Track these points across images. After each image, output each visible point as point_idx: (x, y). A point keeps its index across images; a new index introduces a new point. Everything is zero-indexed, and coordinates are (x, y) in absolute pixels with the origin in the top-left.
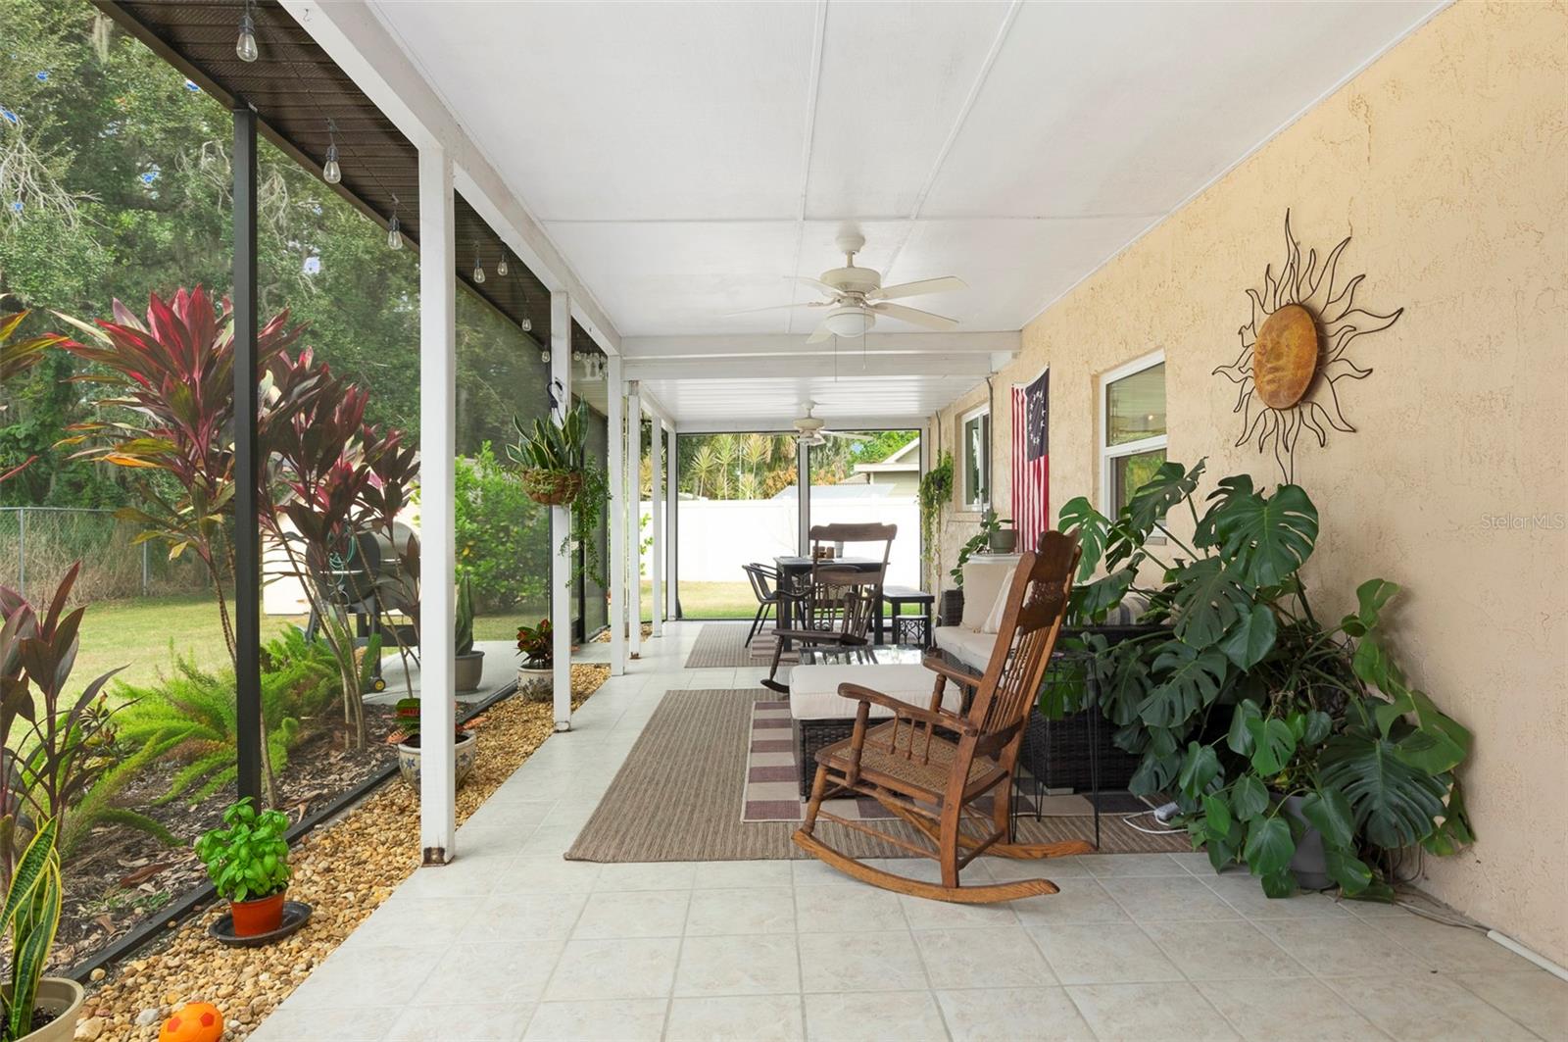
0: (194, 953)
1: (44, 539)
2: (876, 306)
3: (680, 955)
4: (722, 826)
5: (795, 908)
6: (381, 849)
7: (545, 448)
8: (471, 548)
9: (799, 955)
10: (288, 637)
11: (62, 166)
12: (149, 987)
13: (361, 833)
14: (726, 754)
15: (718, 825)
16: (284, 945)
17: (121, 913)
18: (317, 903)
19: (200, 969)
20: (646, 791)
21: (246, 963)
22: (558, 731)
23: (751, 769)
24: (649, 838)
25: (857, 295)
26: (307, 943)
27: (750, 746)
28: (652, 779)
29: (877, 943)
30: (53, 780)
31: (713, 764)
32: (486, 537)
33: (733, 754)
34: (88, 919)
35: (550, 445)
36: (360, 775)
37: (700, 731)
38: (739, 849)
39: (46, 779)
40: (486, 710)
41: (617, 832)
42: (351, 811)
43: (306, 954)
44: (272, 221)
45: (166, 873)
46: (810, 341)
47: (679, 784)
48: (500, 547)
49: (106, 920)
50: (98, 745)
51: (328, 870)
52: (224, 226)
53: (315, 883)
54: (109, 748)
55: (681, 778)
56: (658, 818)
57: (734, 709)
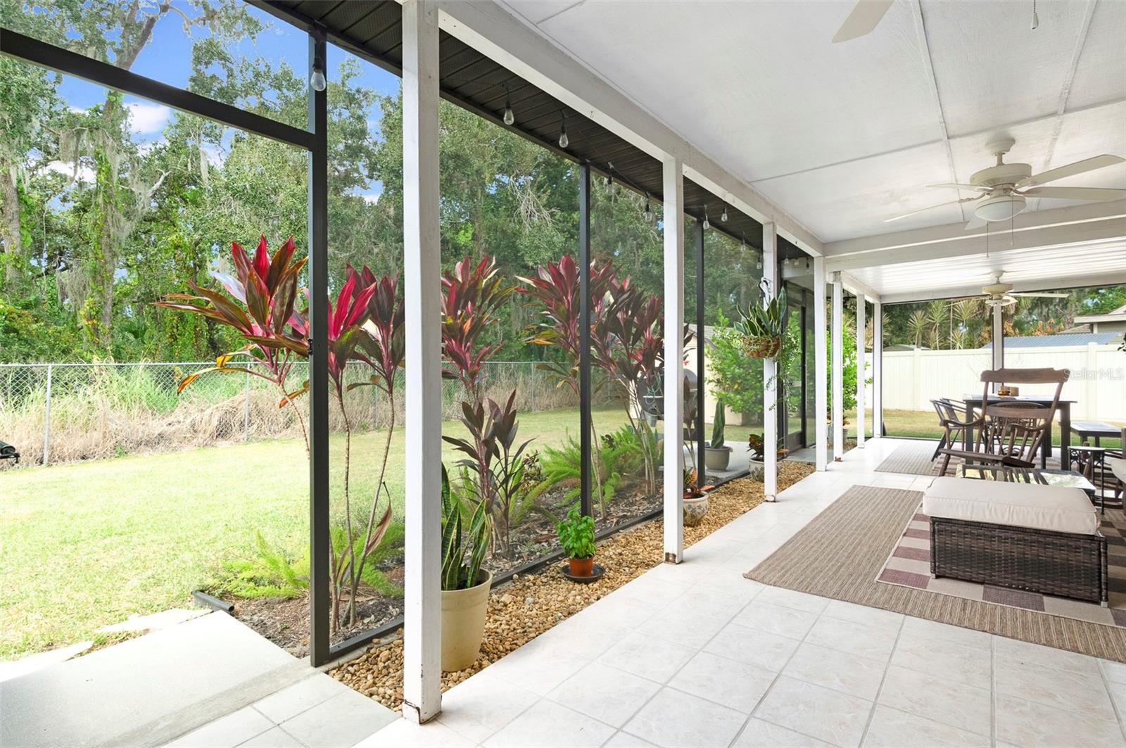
0: (553, 578)
1: (541, 377)
2: (1028, 192)
3: (796, 651)
4: (859, 580)
5: (895, 647)
6: (648, 549)
7: (756, 323)
8: (739, 384)
9: (884, 678)
10: (623, 430)
11: (545, 197)
12: (534, 588)
13: (640, 539)
14: (883, 534)
15: (857, 580)
16: (590, 585)
17: (532, 553)
18: (611, 569)
19: (554, 586)
20: (812, 547)
21: (572, 589)
22: (767, 501)
23: (898, 548)
24: (803, 577)
25: (1005, 187)
26: (601, 586)
27: (904, 531)
28: (819, 541)
29: (955, 690)
30: (507, 486)
31: (869, 539)
32: (749, 377)
33: (888, 535)
34: (520, 553)
35: (759, 321)
36: (648, 508)
37: (869, 515)
38: (866, 598)
39: (504, 486)
40: (727, 482)
41: (783, 568)
42: (639, 526)
43: (599, 592)
44: (637, 205)
45: (554, 540)
46: (968, 227)
47: (838, 547)
48: (758, 384)
49: (525, 555)
50: (534, 474)
51: (621, 554)
52: (614, 212)
53: (613, 559)
54: (538, 477)
55: (841, 543)
56: (814, 566)
57: (903, 504)
